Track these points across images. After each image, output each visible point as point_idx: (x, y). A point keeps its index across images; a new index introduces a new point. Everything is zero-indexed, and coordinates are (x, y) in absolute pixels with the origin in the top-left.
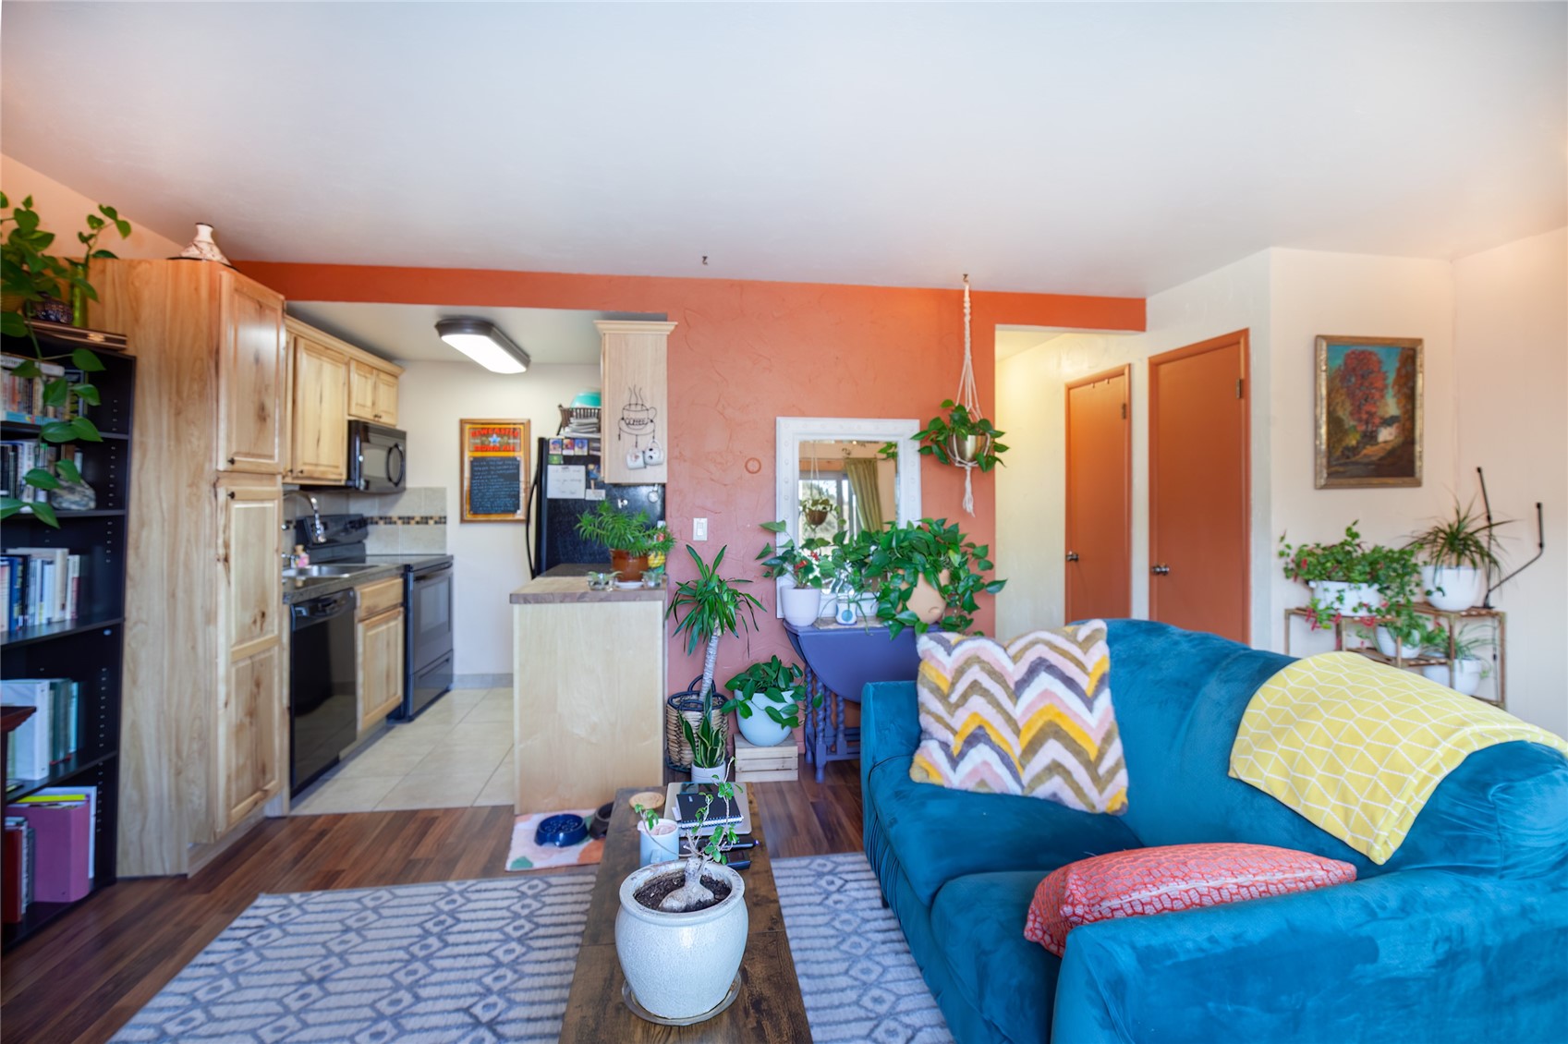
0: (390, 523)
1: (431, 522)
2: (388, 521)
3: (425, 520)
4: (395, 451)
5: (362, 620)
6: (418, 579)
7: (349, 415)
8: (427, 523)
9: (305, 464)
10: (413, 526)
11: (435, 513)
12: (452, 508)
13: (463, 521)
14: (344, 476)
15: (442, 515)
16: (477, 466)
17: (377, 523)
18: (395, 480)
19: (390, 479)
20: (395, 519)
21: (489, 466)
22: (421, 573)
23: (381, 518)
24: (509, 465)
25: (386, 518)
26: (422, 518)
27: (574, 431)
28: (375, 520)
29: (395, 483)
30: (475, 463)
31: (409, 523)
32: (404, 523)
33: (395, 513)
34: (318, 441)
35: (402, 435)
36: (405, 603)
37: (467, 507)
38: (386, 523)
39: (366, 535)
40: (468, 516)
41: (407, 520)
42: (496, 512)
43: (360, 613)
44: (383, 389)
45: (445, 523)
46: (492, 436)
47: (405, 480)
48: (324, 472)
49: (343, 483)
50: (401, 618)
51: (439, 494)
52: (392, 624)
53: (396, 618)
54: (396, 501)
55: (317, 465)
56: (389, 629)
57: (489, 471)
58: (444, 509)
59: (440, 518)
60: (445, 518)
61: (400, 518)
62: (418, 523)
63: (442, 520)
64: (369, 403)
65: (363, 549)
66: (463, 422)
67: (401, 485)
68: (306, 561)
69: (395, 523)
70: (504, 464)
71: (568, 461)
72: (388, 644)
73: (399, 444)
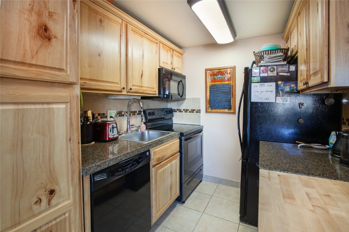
0: (181, 112)
1: (195, 112)
2: (180, 111)
3: (193, 111)
4: (181, 83)
5: (154, 166)
6: (186, 140)
7: (160, 66)
8: (193, 112)
9: (133, 85)
10: (188, 113)
11: (196, 108)
12: (202, 106)
13: (206, 112)
14: (157, 93)
15: (199, 109)
16: (212, 89)
17: (176, 112)
18: (181, 95)
19: (179, 95)
20: (182, 110)
21: (217, 88)
22: (188, 136)
23: (178, 110)
24: (225, 87)
25: (179, 110)
26: (191, 110)
27: (266, 62)
28: (176, 110)
29: (181, 96)
30: (212, 87)
31: (187, 112)
32: (185, 112)
33: (182, 108)
34: (142, 75)
35: (184, 77)
36: (180, 152)
37: (208, 106)
38: (179, 112)
39: (173, 116)
40: (209, 110)
41: (186, 111)
42: (220, 108)
43: (153, 162)
44: (175, 58)
45: (200, 112)
46: (218, 75)
47: (185, 95)
48: (146, 90)
49: (157, 95)
50: (178, 158)
51: (197, 100)
52: (174, 162)
53: (175, 158)
54: (182, 104)
55: (141, 87)
56: (171, 166)
57: (217, 90)
58: (199, 107)
59: (198, 110)
60: (200, 110)
61: (184, 110)
62: (190, 112)
63: (199, 111)
64: (169, 63)
65: (172, 121)
66: (206, 70)
67: (183, 97)
68: (145, 128)
69: (182, 112)
70: (224, 87)
71: (264, 80)
72: (171, 172)
73: (182, 81)
